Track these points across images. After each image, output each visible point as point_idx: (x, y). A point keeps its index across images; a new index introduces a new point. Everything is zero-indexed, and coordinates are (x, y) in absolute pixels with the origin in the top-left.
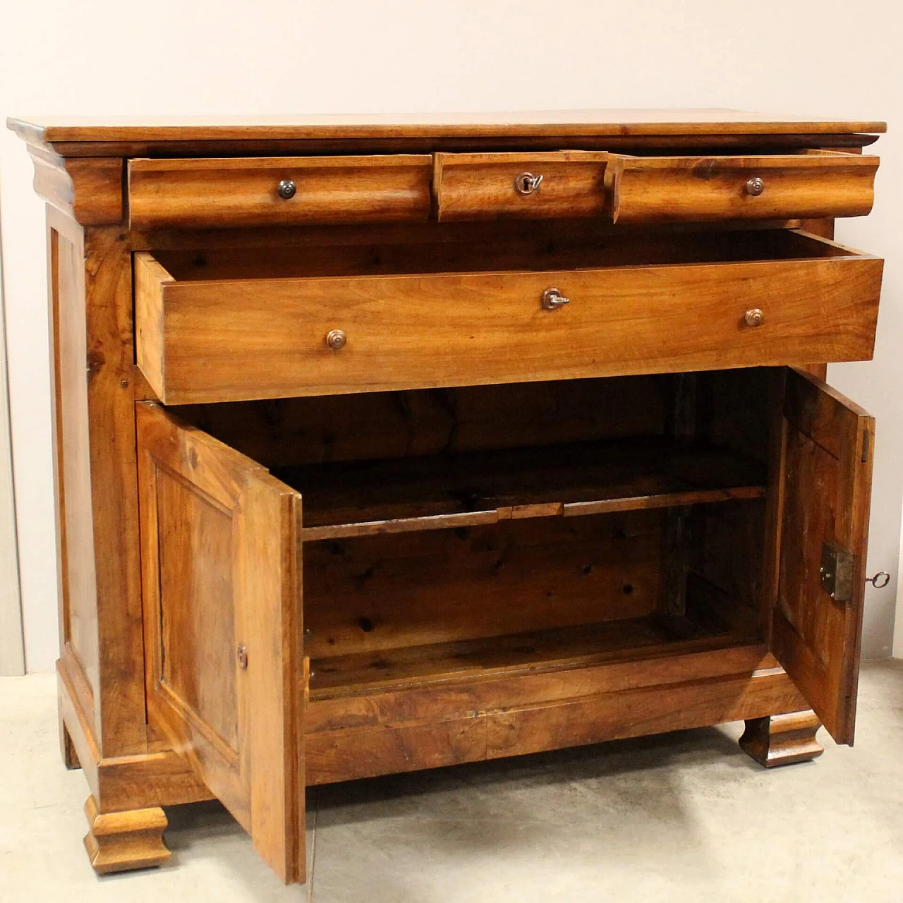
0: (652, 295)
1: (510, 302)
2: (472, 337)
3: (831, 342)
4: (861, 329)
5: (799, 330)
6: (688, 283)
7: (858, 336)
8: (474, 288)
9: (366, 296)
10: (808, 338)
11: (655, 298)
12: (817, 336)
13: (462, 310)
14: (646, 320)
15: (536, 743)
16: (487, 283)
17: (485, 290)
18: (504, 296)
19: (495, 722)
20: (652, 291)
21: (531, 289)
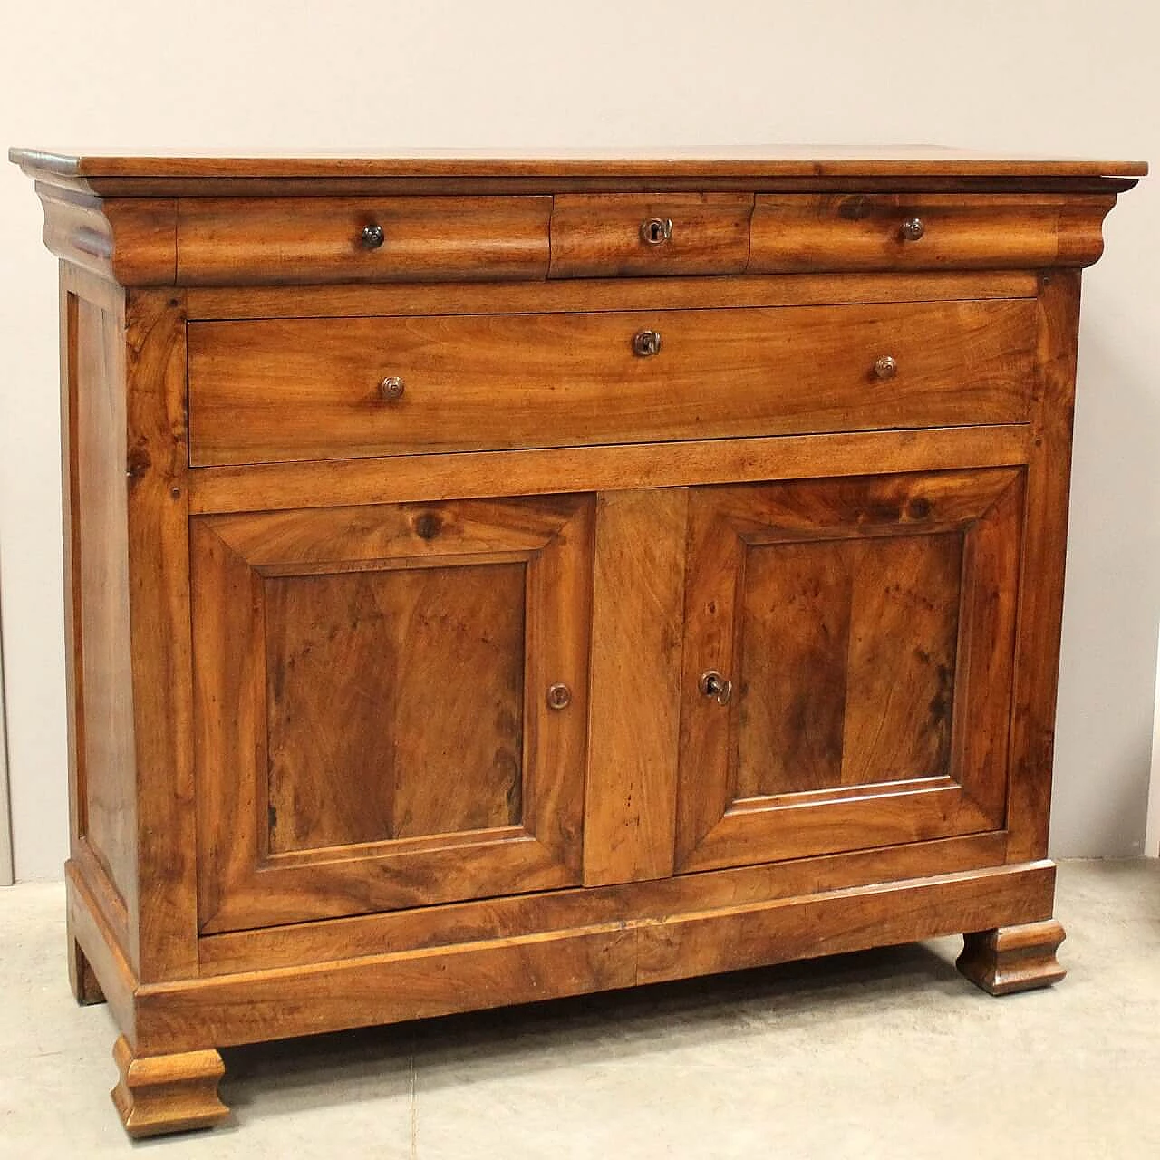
0: (764, 340)
1: (595, 346)
2: (553, 389)
3: (979, 399)
4: (1013, 383)
5: (940, 385)
6: (805, 326)
7: (1009, 392)
8: (552, 329)
9: (427, 337)
10: (948, 394)
11: (766, 344)
12: (962, 392)
13: (541, 355)
14: (758, 370)
15: (700, 963)
16: (568, 323)
17: (567, 332)
18: (587, 339)
19: (648, 937)
20: (764, 335)
21: (620, 331)
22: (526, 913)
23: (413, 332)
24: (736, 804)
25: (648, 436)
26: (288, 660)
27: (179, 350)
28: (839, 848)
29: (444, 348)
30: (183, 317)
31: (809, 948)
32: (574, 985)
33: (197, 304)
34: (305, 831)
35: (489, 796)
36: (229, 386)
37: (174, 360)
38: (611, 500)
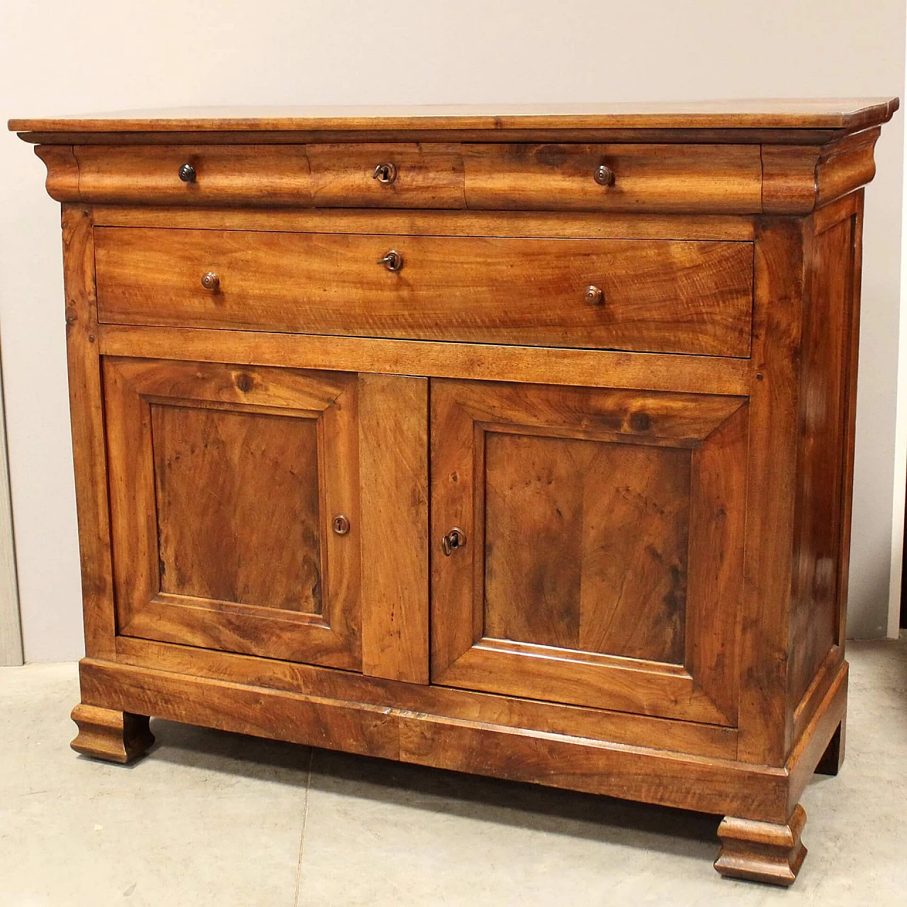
0: (489, 264)
1: (356, 261)
2: (325, 290)
3: (694, 331)
4: (730, 320)
5: (656, 315)
6: (525, 254)
7: (726, 327)
8: (323, 245)
9: (236, 246)
10: (664, 324)
11: (492, 268)
12: (676, 323)
13: (316, 265)
14: (485, 288)
15: (448, 760)
16: (335, 242)
17: (335, 248)
18: (350, 255)
19: (406, 725)
20: (489, 260)
21: (373, 250)
22: (321, 681)
23: (228, 242)
24: (483, 641)
25: (398, 334)
26: (167, 462)
27: (89, 246)
28: (573, 701)
29: (249, 255)
30: (91, 224)
31: (542, 775)
32: (352, 745)
33: (100, 216)
34: (182, 582)
35: (299, 588)
36: (117, 271)
37: (88, 252)
38: (369, 380)
